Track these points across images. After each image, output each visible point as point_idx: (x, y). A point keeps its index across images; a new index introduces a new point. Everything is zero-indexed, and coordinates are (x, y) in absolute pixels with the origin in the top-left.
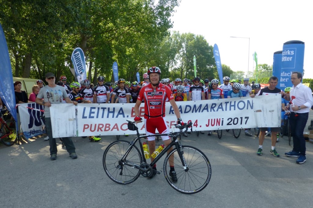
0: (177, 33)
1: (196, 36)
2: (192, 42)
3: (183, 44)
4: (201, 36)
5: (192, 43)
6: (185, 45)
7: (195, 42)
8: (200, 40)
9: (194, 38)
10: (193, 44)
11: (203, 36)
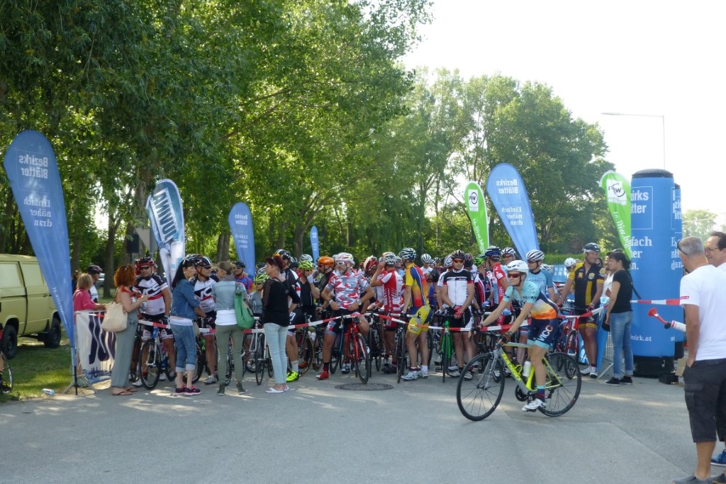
0: (450, 78)
1: (522, 86)
2: (508, 107)
3: (477, 117)
4: (539, 87)
5: (507, 112)
6: (481, 119)
7: (520, 109)
8: (538, 101)
9: (516, 94)
10: (514, 115)
11: (548, 87)
